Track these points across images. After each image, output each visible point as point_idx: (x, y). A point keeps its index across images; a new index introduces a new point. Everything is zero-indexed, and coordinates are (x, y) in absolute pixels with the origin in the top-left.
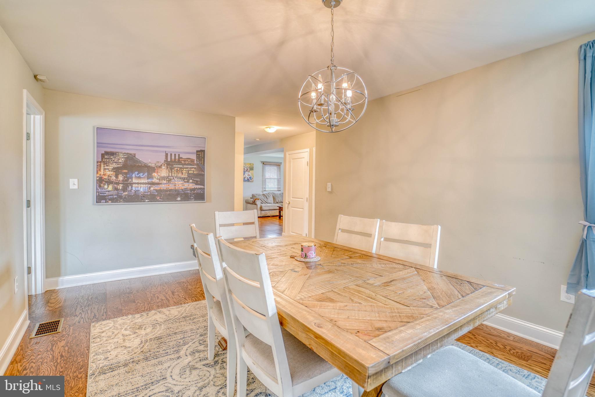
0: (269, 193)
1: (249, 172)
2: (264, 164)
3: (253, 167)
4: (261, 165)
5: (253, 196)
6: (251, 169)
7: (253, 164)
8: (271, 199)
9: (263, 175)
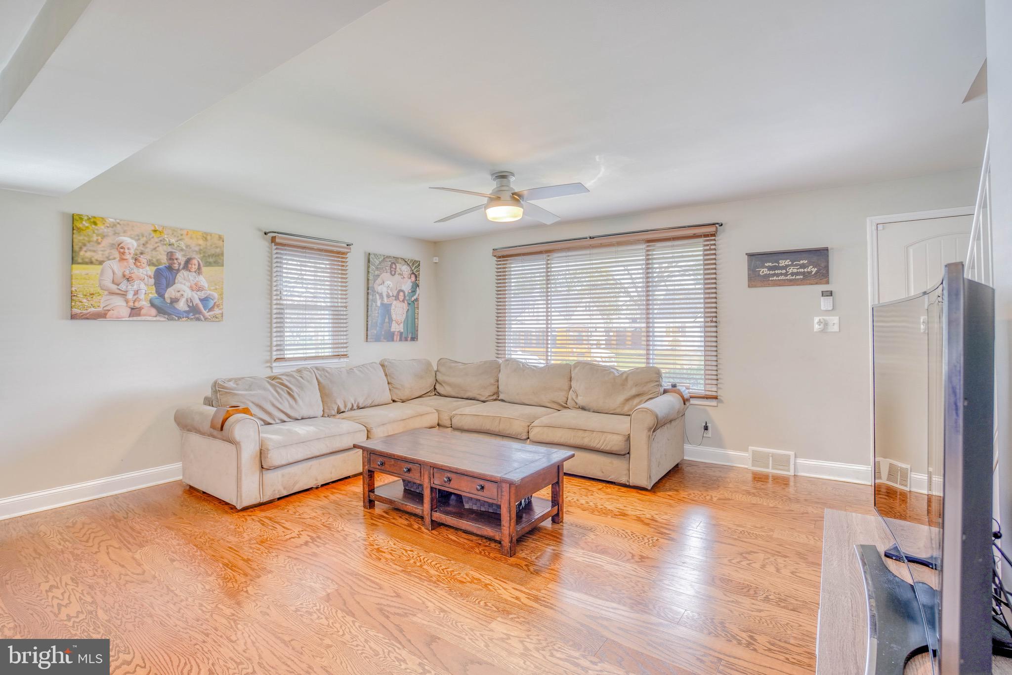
0: (299, 371)
1: (199, 271)
2: (278, 240)
3: (218, 250)
4: (263, 245)
5: (218, 388)
6: (211, 260)
7: (220, 238)
8: (310, 402)
9: (272, 290)
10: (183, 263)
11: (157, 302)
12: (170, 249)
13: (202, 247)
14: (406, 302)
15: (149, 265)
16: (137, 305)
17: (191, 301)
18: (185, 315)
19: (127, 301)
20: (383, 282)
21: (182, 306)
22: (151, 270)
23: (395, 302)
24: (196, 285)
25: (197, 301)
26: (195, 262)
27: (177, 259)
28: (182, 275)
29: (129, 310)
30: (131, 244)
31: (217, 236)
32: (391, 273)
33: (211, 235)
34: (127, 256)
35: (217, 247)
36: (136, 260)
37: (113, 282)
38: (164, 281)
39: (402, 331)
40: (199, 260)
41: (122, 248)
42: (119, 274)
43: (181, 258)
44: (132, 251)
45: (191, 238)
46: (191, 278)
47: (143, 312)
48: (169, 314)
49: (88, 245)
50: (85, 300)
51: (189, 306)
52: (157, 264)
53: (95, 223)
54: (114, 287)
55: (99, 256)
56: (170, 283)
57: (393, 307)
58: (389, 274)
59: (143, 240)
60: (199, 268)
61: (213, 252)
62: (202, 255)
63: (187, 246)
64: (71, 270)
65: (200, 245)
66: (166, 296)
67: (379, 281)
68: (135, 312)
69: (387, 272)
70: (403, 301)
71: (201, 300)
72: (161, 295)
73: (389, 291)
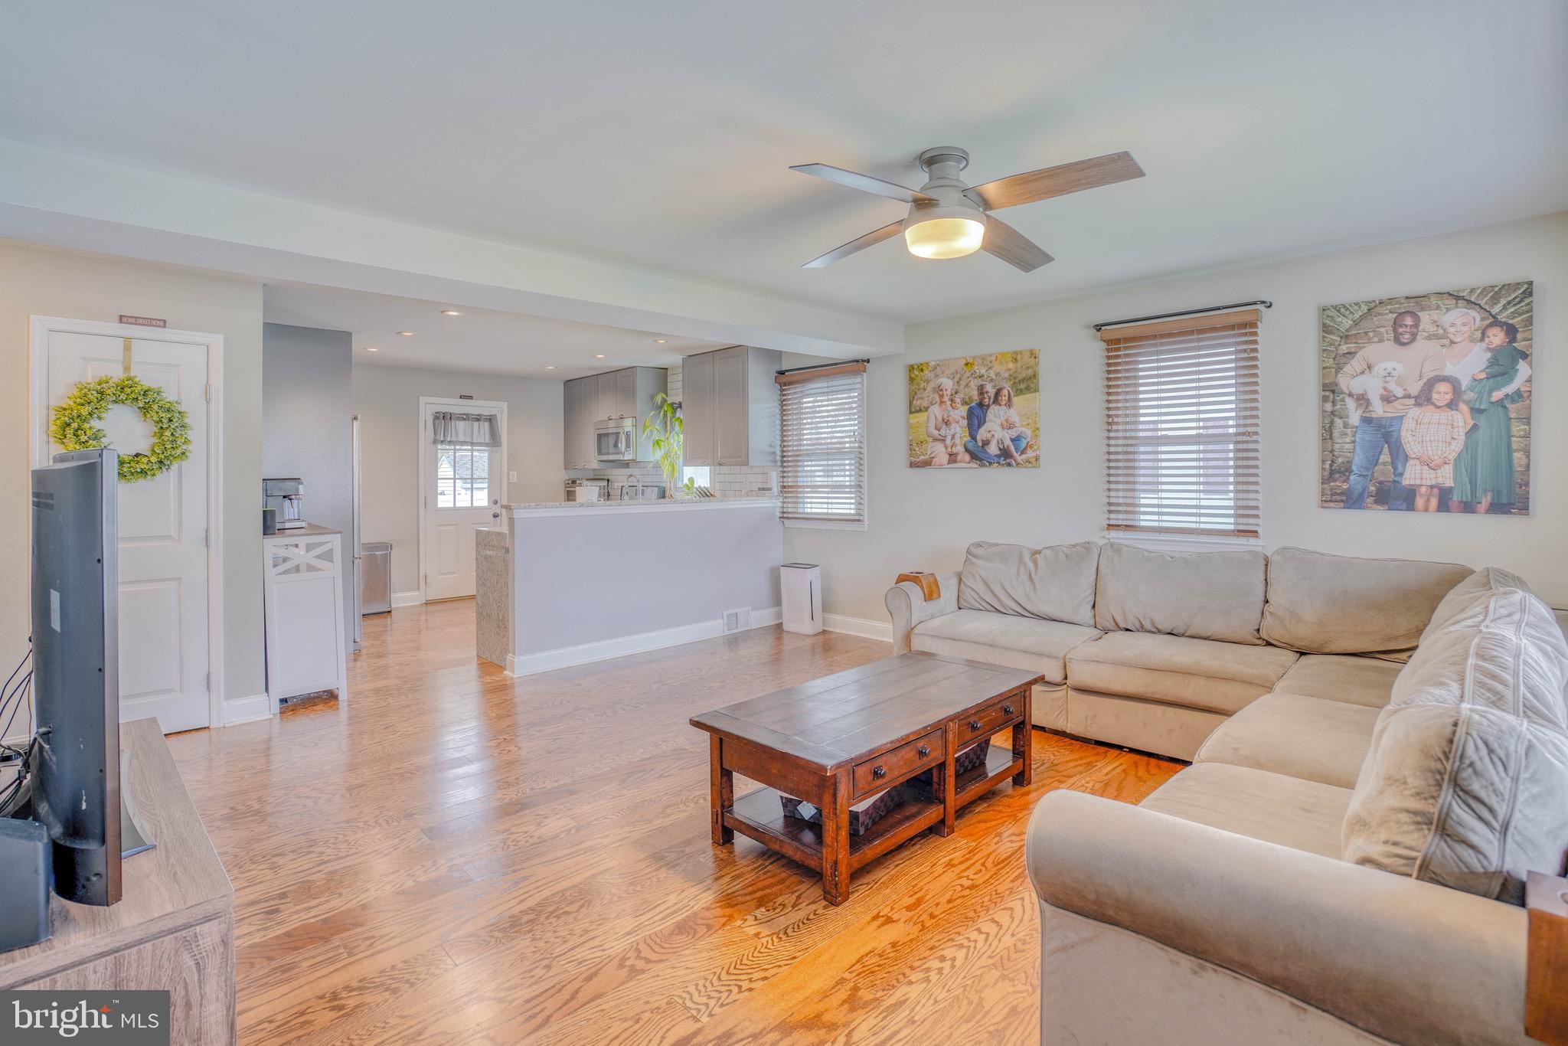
1: (1009, 403)
2: (1120, 336)
3: (1030, 372)
4: (1096, 350)
6: (1022, 386)
7: (1033, 354)
10: (993, 396)
11: (970, 446)
12: (980, 382)
13: (1012, 373)
14: (1463, 407)
15: (962, 405)
16: (955, 450)
17: (1002, 443)
18: (996, 459)
19: (946, 447)
20: (1369, 367)
21: (993, 449)
22: (963, 410)
23: (1414, 412)
24: (1007, 421)
25: (1008, 442)
26: (1005, 392)
27: (987, 393)
28: (994, 410)
29: (948, 456)
30: (948, 384)
31: (1029, 353)
32: (1397, 340)
33: (1021, 354)
34: (946, 399)
35: (1028, 368)
36: (952, 400)
37: (936, 429)
38: (976, 421)
39: (1449, 483)
40: (1009, 389)
41: (942, 390)
42: (940, 419)
43: (990, 390)
44: (949, 392)
45: (1001, 363)
46: (1002, 414)
47: (959, 458)
48: (981, 460)
49: (918, 393)
50: (917, 449)
51: (1000, 449)
52: (969, 402)
53: (922, 370)
54: (936, 433)
55: (925, 404)
56: (981, 422)
57: (1408, 424)
58: (1389, 345)
59: (956, 380)
60: (1010, 399)
61: (1024, 376)
62: (1012, 382)
63: (997, 374)
64: (908, 420)
65: (1010, 370)
66: (979, 438)
67: (1355, 364)
68: (953, 458)
69: (1381, 341)
70: (1451, 405)
71: (1012, 440)
72: (973, 437)
73: (1392, 386)
